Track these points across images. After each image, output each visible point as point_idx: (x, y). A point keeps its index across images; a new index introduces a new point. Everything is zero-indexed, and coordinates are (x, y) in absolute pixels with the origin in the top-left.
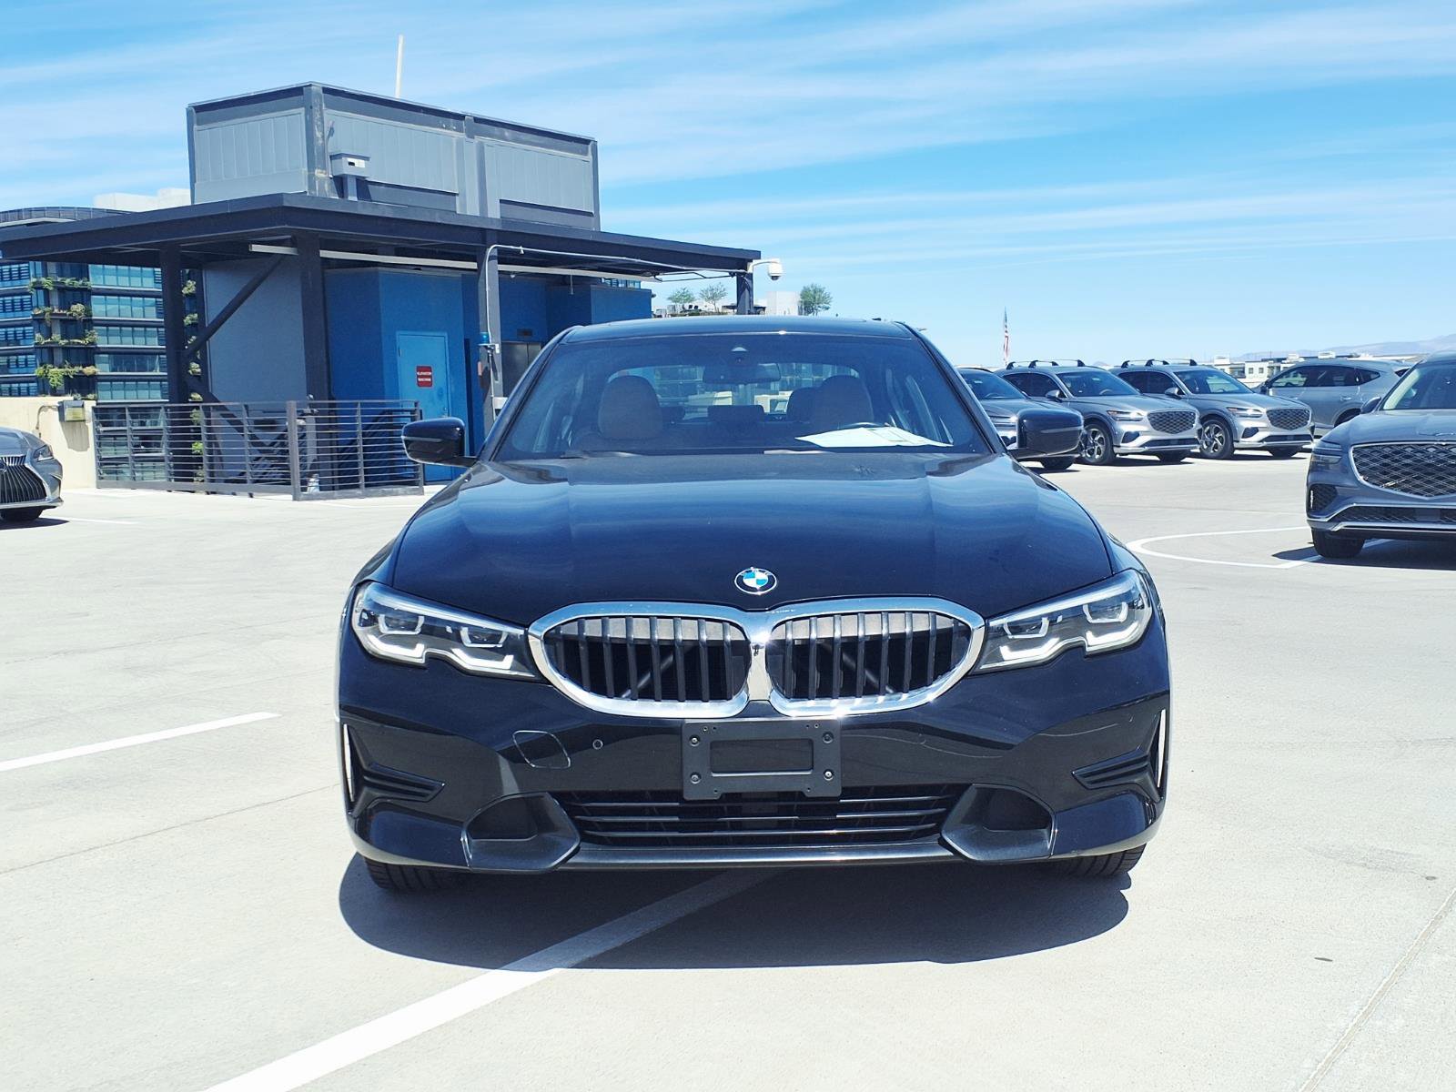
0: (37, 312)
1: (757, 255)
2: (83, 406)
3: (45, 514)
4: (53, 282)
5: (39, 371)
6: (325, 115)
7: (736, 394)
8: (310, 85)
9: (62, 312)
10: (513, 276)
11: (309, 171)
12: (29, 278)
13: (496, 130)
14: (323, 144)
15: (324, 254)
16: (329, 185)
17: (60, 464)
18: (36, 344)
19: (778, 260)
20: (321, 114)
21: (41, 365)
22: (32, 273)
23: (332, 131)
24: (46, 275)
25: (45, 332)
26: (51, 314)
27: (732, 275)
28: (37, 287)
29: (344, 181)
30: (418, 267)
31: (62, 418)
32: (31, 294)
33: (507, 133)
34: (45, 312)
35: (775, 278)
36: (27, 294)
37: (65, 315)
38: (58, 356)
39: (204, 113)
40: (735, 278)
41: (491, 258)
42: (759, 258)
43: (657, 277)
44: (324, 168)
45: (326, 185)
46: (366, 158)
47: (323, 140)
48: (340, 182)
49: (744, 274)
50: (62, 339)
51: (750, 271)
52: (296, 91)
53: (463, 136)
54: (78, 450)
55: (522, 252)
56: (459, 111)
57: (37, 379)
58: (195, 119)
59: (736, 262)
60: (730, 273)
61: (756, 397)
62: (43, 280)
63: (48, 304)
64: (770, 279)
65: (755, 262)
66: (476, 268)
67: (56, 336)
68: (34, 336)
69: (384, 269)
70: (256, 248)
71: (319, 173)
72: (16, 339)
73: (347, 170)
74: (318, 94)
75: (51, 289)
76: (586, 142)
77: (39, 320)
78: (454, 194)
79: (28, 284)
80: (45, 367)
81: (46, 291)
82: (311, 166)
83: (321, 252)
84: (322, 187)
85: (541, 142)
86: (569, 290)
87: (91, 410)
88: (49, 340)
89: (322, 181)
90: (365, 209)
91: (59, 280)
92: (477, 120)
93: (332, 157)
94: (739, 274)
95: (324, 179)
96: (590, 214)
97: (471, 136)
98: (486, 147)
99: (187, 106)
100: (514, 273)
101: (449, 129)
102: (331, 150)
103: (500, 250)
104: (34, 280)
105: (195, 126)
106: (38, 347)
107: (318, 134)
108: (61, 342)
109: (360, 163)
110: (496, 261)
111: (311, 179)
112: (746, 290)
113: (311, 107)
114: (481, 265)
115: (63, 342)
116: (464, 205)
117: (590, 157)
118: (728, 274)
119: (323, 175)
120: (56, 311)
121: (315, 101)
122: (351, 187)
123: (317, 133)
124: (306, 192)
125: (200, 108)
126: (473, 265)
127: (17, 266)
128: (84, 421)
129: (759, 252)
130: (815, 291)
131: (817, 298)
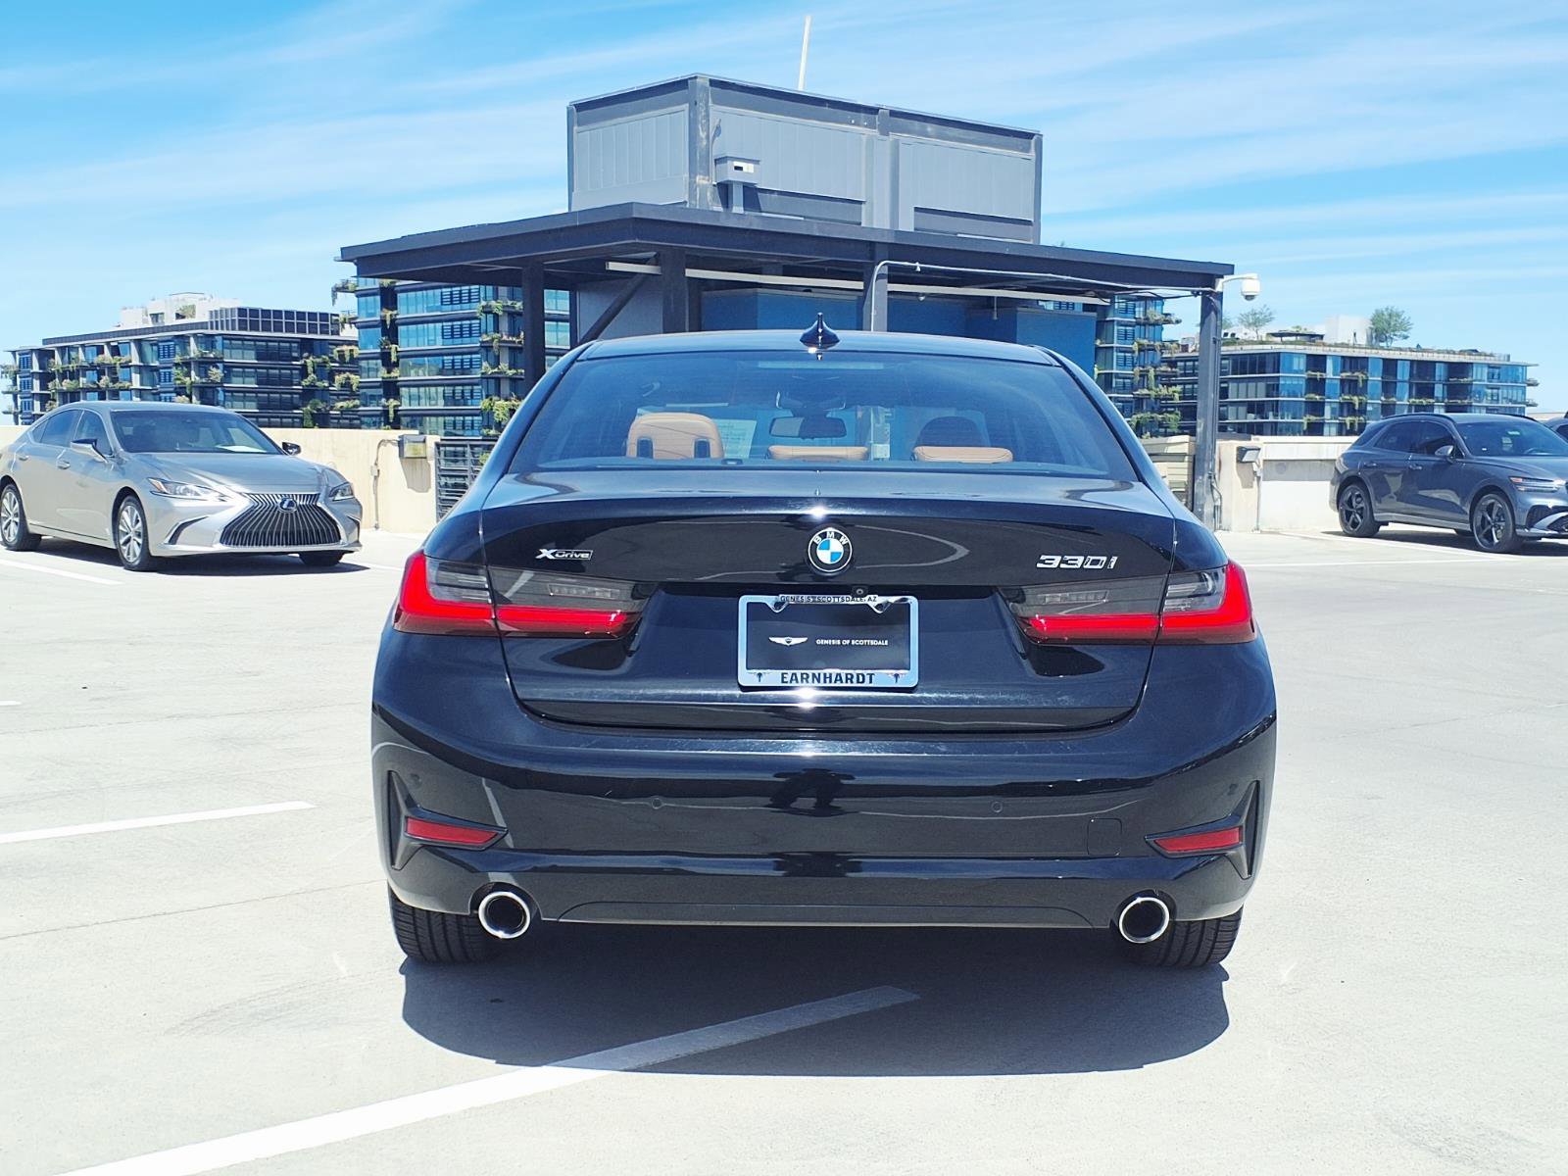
0: (485, 338)
1: (1229, 269)
2: (424, 441)
3: (346, 559)
4: (504, 307)
5: (484, 404)
6: (711, 112)
7: (1193, 438)
8: (696, 78)
9: (511, 339)
10: (922, 298)
11: (690, 177)
12: (479, 301)
13: (917, 124)
14: (708, 145)
15: (690, 273)
16: (713, 193)
17: (360, 505)
18: (483, 374)
19: (1254, 276)
20: (707, 111)
21: (487, 397)
22: (482, 295)
23: (718, 129)
24: (496, 298)
25: (492, 361)
26: (500, 341)
27: (1196, 294)
28: (487, 311)
29: (730, 188)
30: (808, 289)
31: (401, 454)
32: (480, 319)
33: (930, 128)
34: (493, 340)
35: (1249, 297)
36: (476, 318)
37: (514, 342)
38: (505, 388)
39: (586, 111)
40: (1199, 298)
41: (880, 277)
42: (1232, 273)
44: (707, 173)
45: (708, 194)
46: (756, 162)
47: (708, 141)
48: (724, 190)
49: (1210, 293)
50: (510, 369)
51: (1218, 289)
52: (681, 85)
53: (875, 132)
54: (417, 491)
55: (919, 269)
56: (871, 104)
57: (481, 412)
58: (575, 120)
59: (1203, 279)
60: (1193, 292)
61: (1217, 442)
62: (493, 303)
63: (497, 329)
64: (1243, 298)
65: (1226, 278)
66: (862, 288)
67: (504, 366)
68: (481, 365)
69: (766, 290)
70: (613, 266)
71: (700, 180)
72: (462, 368)
73: (732, 176)
74: (705, 89)
75: (501, 313)
76: (1029, 136)
77: (486, 348)
78: (860, 202)
79: (477, 308)
80: (491, 400)
81: (496, 316)
82: (692, 173)
83: (687, 270)
84: (703, 196)
85: (972, 138)
86: (992, 315)
87: (433, 446)
88: (496, 370)
89: (704, 188)
90: (753, 221)
91: (509, 303)
92: (893, 113)
93: (717, 161)
94: (1205, 293)
95: (706, 186)
96: (1028, 223)
97: (885, 132)
98: (901, 145)
99: (568, 104)
100: (923, 294)
101: (859, 125)
102: (715, 153)
103: (891, 268)
104: (483, 303)
105: (575, 128)
106: (485, 378)
107: (703, 135)
108: (509, 372)
109: (748, 168)
110: (886, 280)
111: (692, 187)
112: (1213, 313)
113: (696, 103)
114: (867, 285)
115: (510, 373)
116: (870, 218)
117: (1032, 154)
118: (1189, 293)
119: (705, 182)
120: (505, 338)
121: (700, 95)
122: (737, 195)
123: (701, 133)
124: (685, 202)
125: (581, 107)
126: (860, 285)
127: (449, 290)
128: (425, 458)
129: (1233, 266)
130: (1390, 315)
131: (1392, 323)
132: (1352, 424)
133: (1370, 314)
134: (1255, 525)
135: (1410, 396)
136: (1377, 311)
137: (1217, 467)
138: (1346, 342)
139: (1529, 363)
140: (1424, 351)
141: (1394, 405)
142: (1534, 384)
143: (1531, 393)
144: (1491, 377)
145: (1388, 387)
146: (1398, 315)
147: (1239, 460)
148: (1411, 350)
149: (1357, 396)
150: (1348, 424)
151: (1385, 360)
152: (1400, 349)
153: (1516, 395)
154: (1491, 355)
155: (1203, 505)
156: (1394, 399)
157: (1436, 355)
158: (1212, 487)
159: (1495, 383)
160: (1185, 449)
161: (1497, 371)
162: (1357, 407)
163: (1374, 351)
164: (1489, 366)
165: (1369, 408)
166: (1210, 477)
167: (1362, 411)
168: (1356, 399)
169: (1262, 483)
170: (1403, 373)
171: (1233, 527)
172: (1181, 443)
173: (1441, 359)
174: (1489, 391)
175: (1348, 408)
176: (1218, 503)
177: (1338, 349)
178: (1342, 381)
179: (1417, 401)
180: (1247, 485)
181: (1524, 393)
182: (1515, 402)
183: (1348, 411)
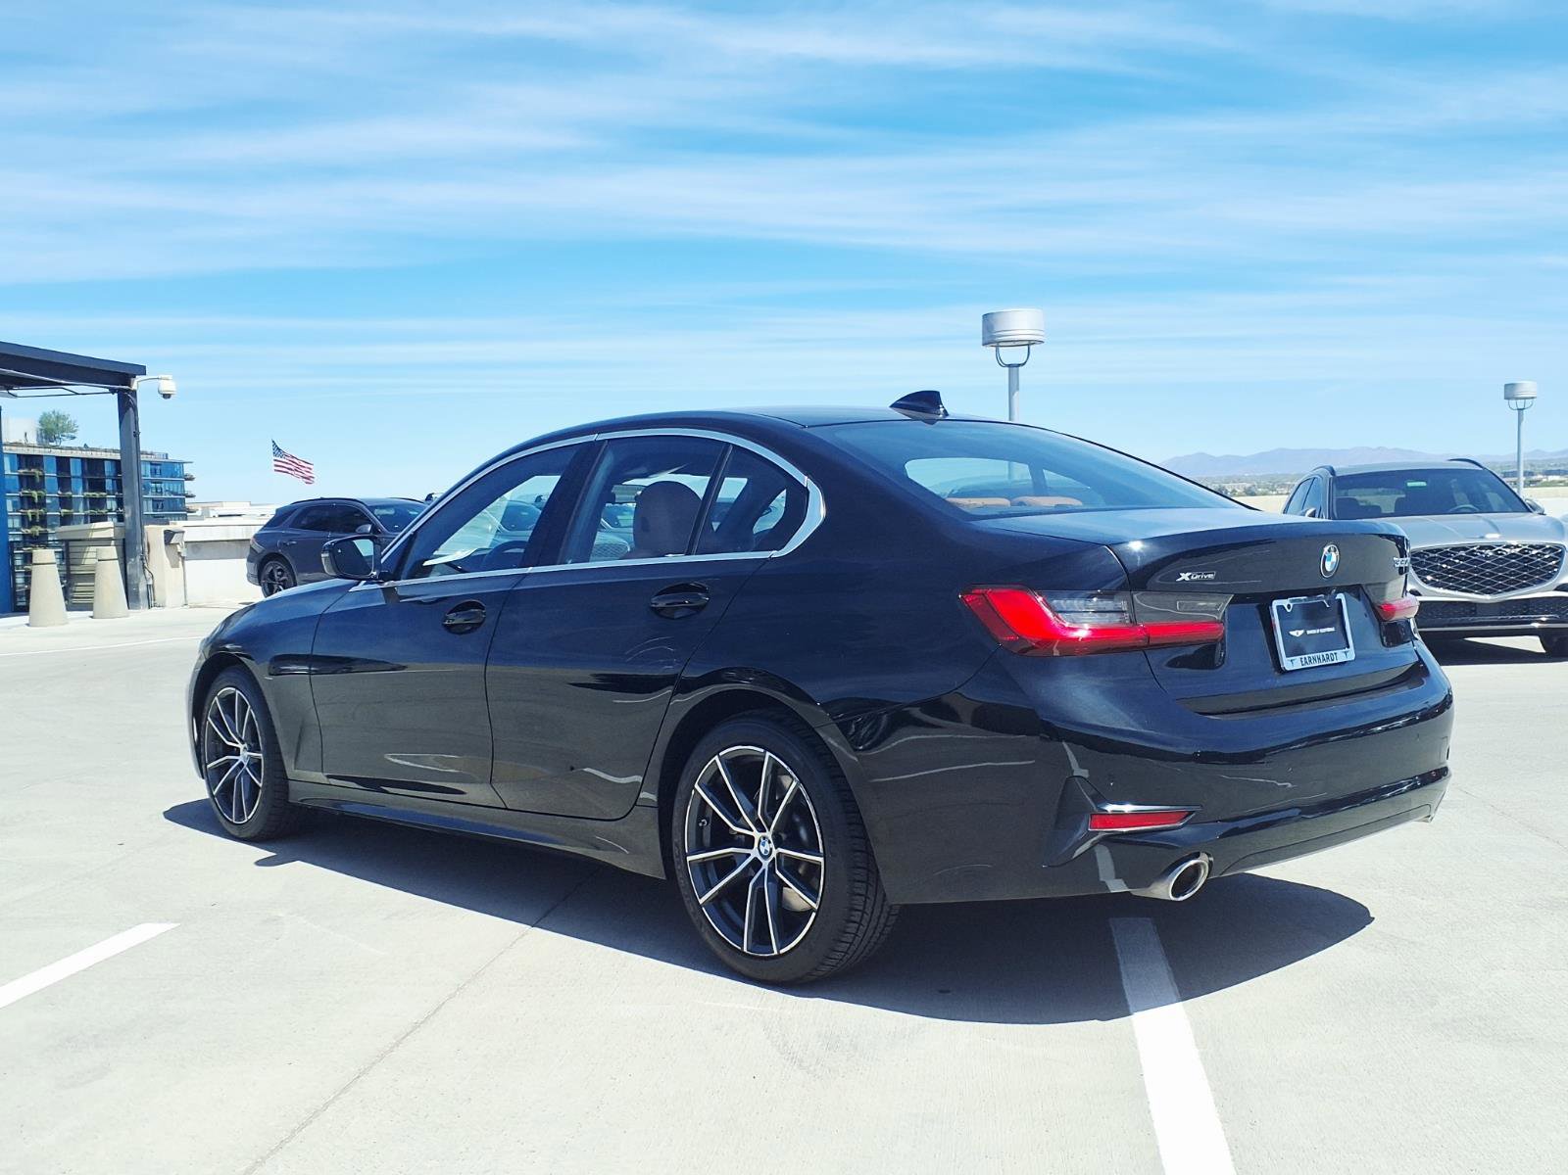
1: (142, 370)
7: (122, 524)
19: (170, 377)
27: (113, 391)
35: (166, 396)
40: (116, 394)
42: (145, 374)
43: (10, 391)
49: (128, 390)
51: (134, 387)
59: (118, 378)
60: (110, 389)
61: (146, 527)
64: (161, 397)
65: (140, 377)
94: (119, 391)
112: (131, 409)
118: (107, 390)
129: (144, 367)
130: (57, 417)
131: (60, 425)
132: (34, 516)
133: (38, 418)
134: (183, 601)
135: (84, 490)
136: (45, 414)
137: (146, 550)
138: (17, 441)
139: (185, 460)
140: (92, 450)
141: (71, 497)
142: (191, 479)
143: (188, 486)
144: (154, 472)
145: (64, 482)
146: (65, 418)
147: (167, 542)
148: (81, 449)
149: (36, 490)
150: (30, 515)
151: (59, 459)
152: (71, 449)
153: (174, 487)
154: (151, 454)
155: (138, 585)
156: (70, 493)
157: (104, 453)
158: (144, 567)
159: (158, 478)
160: (110, 534)
161: (158, 467)
162: (36, 500)
163: (47, 450)
164: (151, 463)
165: (48, 501)
166: (142, 559)
167: (42, 504)
168: (35, 494)
169: (186, 562)
170: (75, 470)
171: (167, 603)
172: (106, 528)
173: (109, 457)
174: (153, 485)
175: (28, 502)
176: (150, 583)
177: (13, 448)
178: (20, 476)
179: (91, 494)
180: (174, 566)
181: (183, 486)
182: (176, 494)
183: (29, 504)
